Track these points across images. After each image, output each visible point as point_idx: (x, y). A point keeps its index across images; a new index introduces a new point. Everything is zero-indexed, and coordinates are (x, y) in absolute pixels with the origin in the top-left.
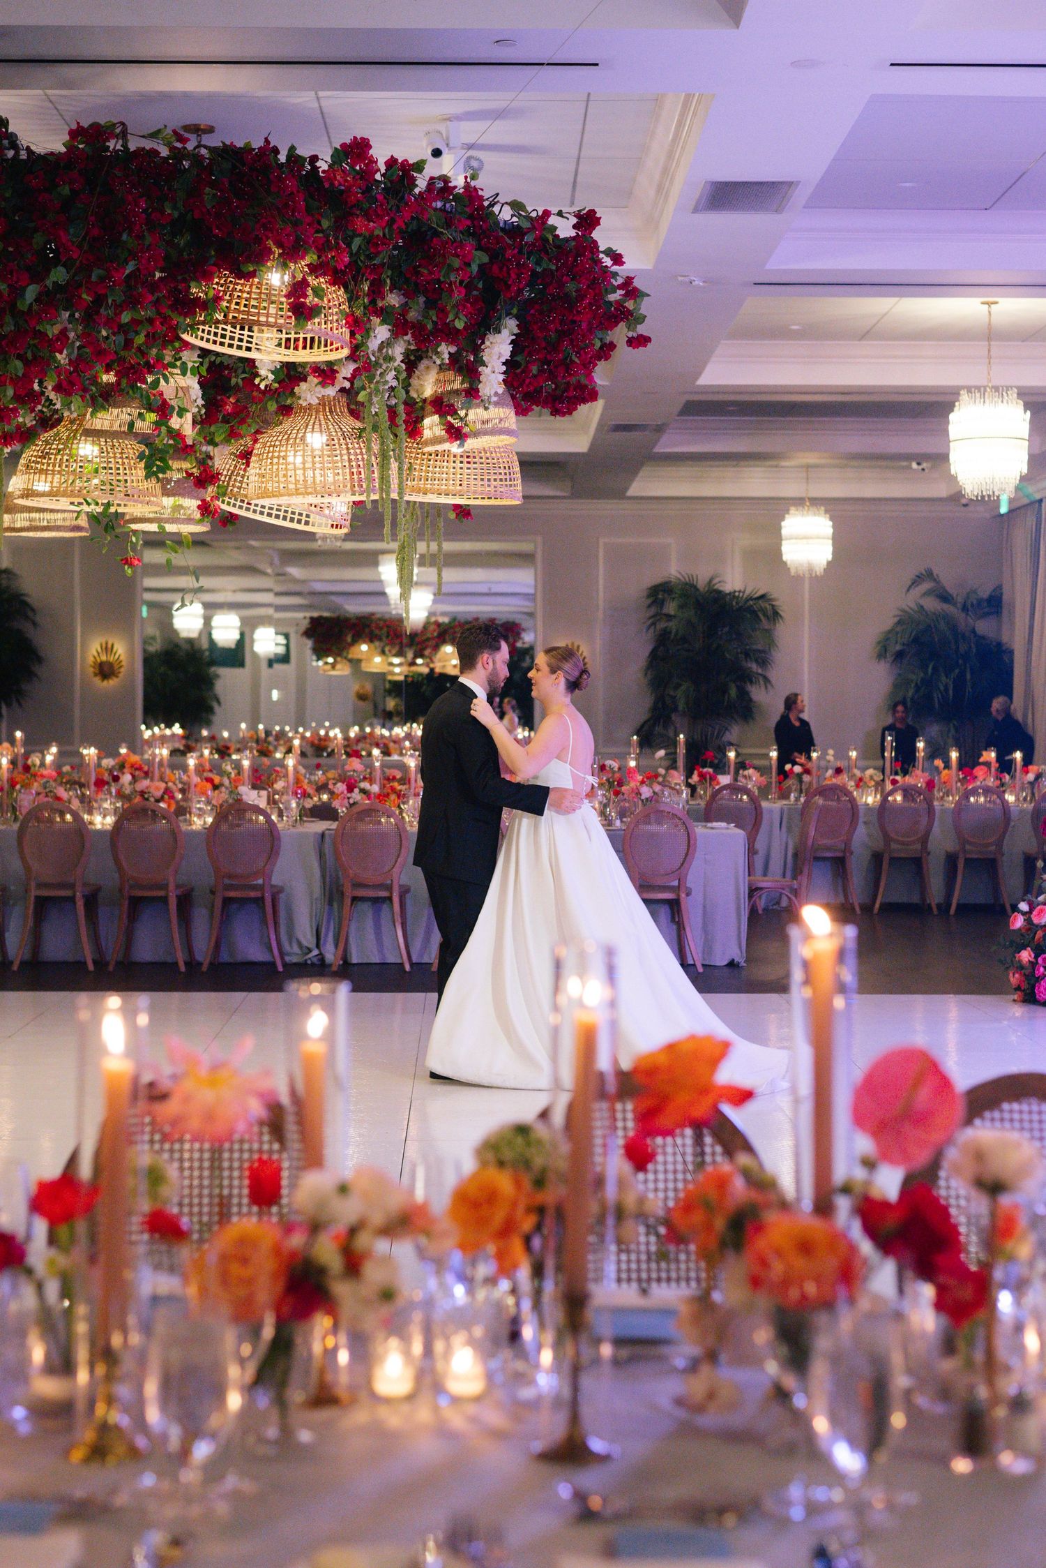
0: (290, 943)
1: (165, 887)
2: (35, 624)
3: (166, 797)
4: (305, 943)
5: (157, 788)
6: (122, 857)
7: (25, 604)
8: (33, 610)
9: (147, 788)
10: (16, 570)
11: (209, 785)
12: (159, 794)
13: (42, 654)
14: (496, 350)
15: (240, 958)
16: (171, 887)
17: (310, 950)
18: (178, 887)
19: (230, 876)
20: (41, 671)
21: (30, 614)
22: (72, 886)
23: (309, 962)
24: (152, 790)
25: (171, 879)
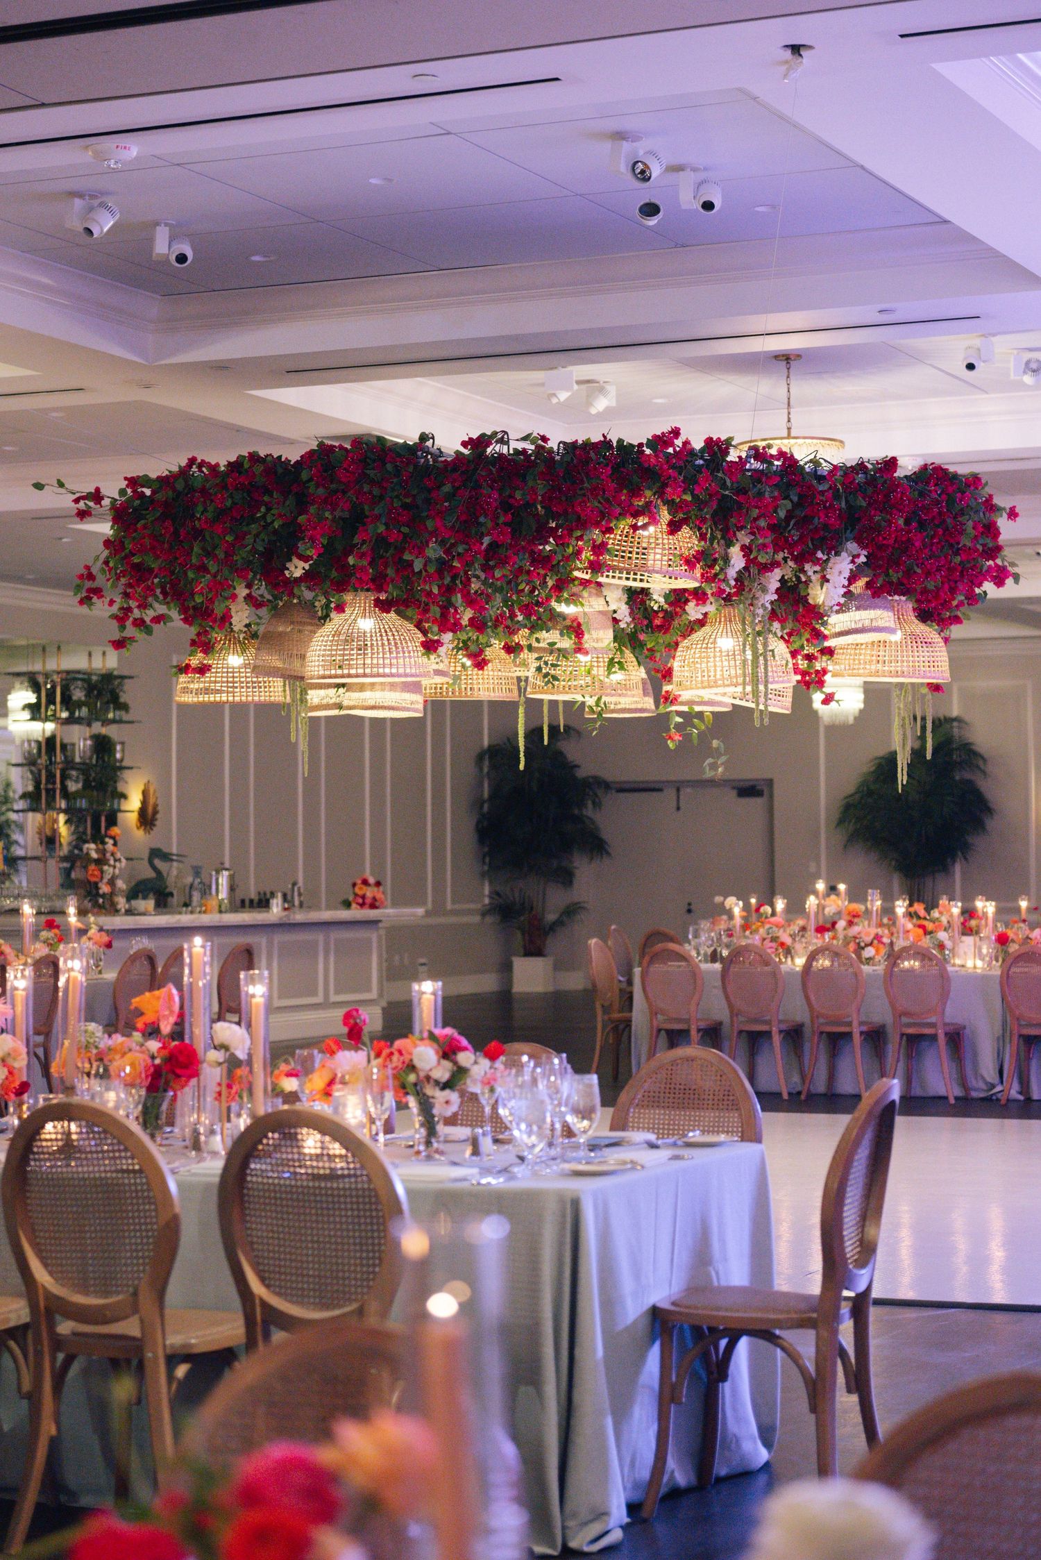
0: (976, 1078)
1: (850, 1024)
2: (984, 773)
3: (876, 942)
4: (989, 1079)
5: (868, 934)
6: (812, 998)
7: (976, 754)
8: (984, 760)
9: (859, 933)
10: (967, 718)
11: (920, 931)
12: (868, 939)
13: (991, 805)
14: (837, 568)
15: (931, 1093)
16: (855, 1024)
17: (993, 1086)
18: (861, 1023)
19: (907, 1014)
20: (990, 824)
21: (981, 763)
22: (768, 1023)
23: (994, 1098)
24: (863, 935)
25: (855, 1016)
